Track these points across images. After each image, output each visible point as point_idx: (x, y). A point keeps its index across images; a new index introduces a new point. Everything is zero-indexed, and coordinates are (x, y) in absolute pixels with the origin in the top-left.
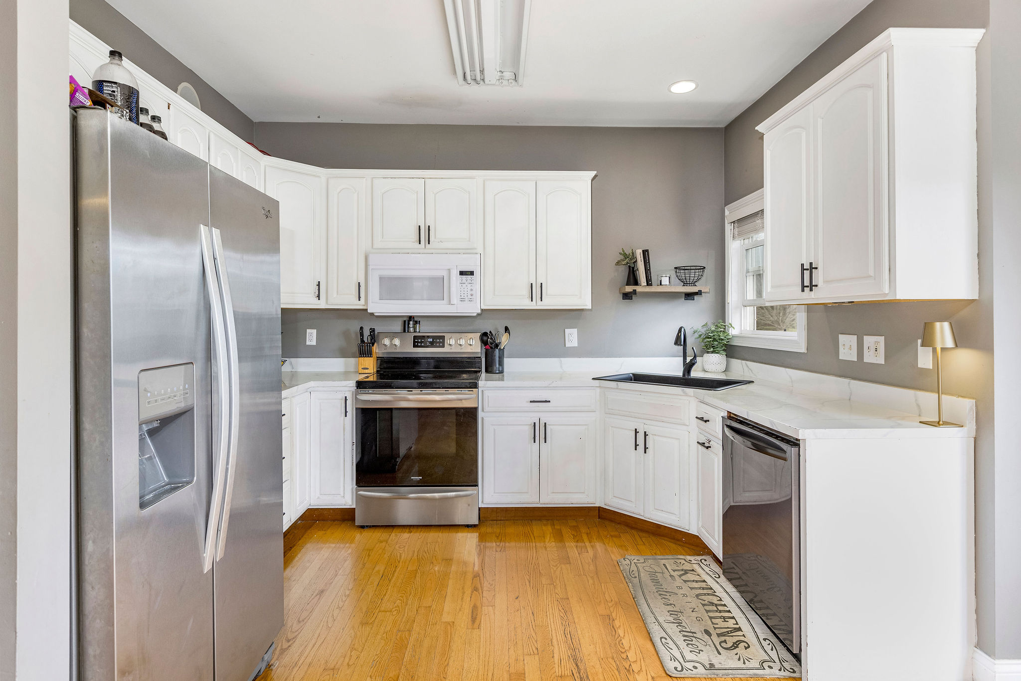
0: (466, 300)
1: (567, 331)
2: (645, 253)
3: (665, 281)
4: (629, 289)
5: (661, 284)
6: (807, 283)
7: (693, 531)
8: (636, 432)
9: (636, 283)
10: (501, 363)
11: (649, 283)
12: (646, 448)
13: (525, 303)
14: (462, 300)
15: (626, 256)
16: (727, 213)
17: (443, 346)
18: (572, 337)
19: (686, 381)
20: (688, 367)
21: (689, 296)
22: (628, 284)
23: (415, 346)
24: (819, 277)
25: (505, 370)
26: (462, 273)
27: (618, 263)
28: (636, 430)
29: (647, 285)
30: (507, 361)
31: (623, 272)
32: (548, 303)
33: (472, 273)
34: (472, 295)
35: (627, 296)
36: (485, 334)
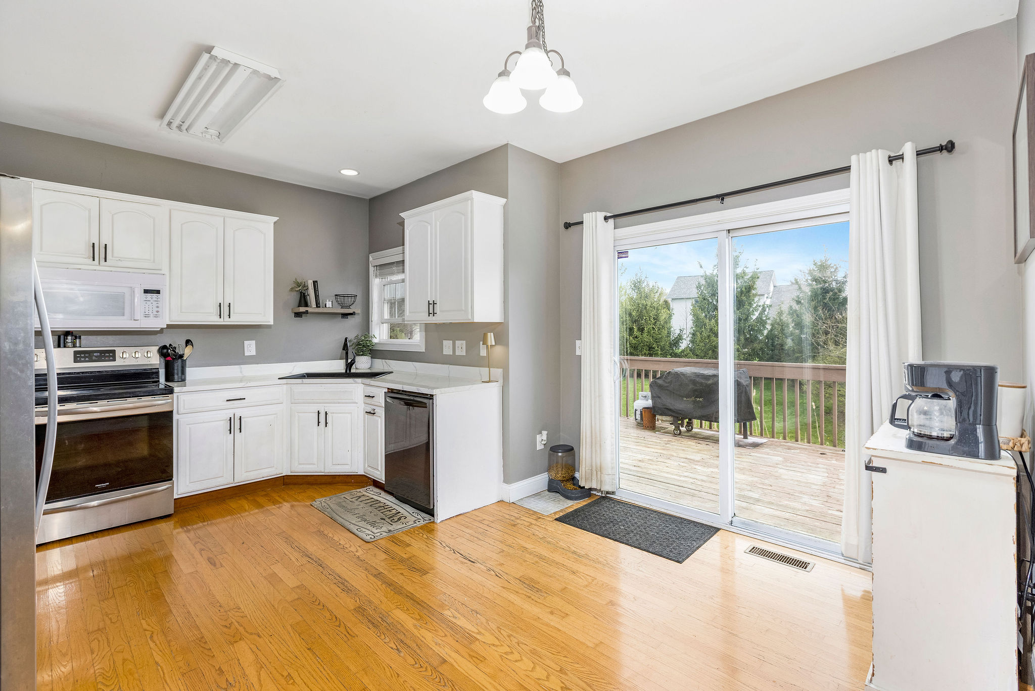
0: (152, 316)
1: (246, 343)
2: (315, 283)
3: (329, 304)
4: (302, 309)
5: (326, 307)
6: (431, 311)
7: (361, 472)
8: (319, 413)
9: (306, 305)
10: (183, 372)
11: (318, 306)
12: (326, 423)
13: (214, 320)
14: (147, 316)
15: (299, 285)
16: (371, 259)
17: (114, 360)
18: (250, 348)
19: (348, 374)
20: (349, 366)
21: (345, 315)
22: (299, 306)
23: (75, 361)
24: (438, 309)
25: (187, 378)
26: (146, 291)
27: (292, 289)
28: (318, 411)
29: (317, 307)
30: (188, 370)
31: (294, 298)
32: (235, 320)
33: (158, 292)
34: (158, 312)
35: (298, 315)
36: (164, 347)
